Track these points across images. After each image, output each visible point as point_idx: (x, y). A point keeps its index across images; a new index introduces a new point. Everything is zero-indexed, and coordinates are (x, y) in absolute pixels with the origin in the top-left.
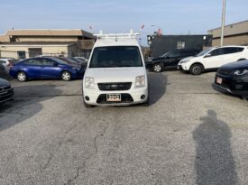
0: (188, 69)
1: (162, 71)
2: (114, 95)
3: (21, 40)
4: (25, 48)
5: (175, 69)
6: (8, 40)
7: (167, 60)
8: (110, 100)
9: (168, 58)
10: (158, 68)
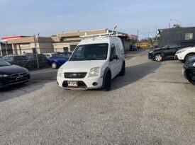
0: (183, 58)
1: (162, 60)
2: (73, 82)
3: (68, 39)
4: (67, 45)
5: (173, 59)
6: (59, 40)
7: (168, 51)
8: (70, 85)
9: (168, 49)
10: (159, 58)
